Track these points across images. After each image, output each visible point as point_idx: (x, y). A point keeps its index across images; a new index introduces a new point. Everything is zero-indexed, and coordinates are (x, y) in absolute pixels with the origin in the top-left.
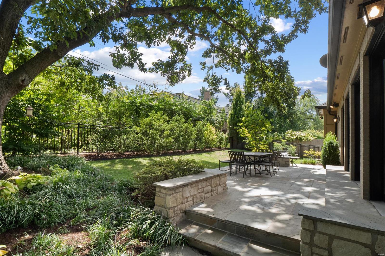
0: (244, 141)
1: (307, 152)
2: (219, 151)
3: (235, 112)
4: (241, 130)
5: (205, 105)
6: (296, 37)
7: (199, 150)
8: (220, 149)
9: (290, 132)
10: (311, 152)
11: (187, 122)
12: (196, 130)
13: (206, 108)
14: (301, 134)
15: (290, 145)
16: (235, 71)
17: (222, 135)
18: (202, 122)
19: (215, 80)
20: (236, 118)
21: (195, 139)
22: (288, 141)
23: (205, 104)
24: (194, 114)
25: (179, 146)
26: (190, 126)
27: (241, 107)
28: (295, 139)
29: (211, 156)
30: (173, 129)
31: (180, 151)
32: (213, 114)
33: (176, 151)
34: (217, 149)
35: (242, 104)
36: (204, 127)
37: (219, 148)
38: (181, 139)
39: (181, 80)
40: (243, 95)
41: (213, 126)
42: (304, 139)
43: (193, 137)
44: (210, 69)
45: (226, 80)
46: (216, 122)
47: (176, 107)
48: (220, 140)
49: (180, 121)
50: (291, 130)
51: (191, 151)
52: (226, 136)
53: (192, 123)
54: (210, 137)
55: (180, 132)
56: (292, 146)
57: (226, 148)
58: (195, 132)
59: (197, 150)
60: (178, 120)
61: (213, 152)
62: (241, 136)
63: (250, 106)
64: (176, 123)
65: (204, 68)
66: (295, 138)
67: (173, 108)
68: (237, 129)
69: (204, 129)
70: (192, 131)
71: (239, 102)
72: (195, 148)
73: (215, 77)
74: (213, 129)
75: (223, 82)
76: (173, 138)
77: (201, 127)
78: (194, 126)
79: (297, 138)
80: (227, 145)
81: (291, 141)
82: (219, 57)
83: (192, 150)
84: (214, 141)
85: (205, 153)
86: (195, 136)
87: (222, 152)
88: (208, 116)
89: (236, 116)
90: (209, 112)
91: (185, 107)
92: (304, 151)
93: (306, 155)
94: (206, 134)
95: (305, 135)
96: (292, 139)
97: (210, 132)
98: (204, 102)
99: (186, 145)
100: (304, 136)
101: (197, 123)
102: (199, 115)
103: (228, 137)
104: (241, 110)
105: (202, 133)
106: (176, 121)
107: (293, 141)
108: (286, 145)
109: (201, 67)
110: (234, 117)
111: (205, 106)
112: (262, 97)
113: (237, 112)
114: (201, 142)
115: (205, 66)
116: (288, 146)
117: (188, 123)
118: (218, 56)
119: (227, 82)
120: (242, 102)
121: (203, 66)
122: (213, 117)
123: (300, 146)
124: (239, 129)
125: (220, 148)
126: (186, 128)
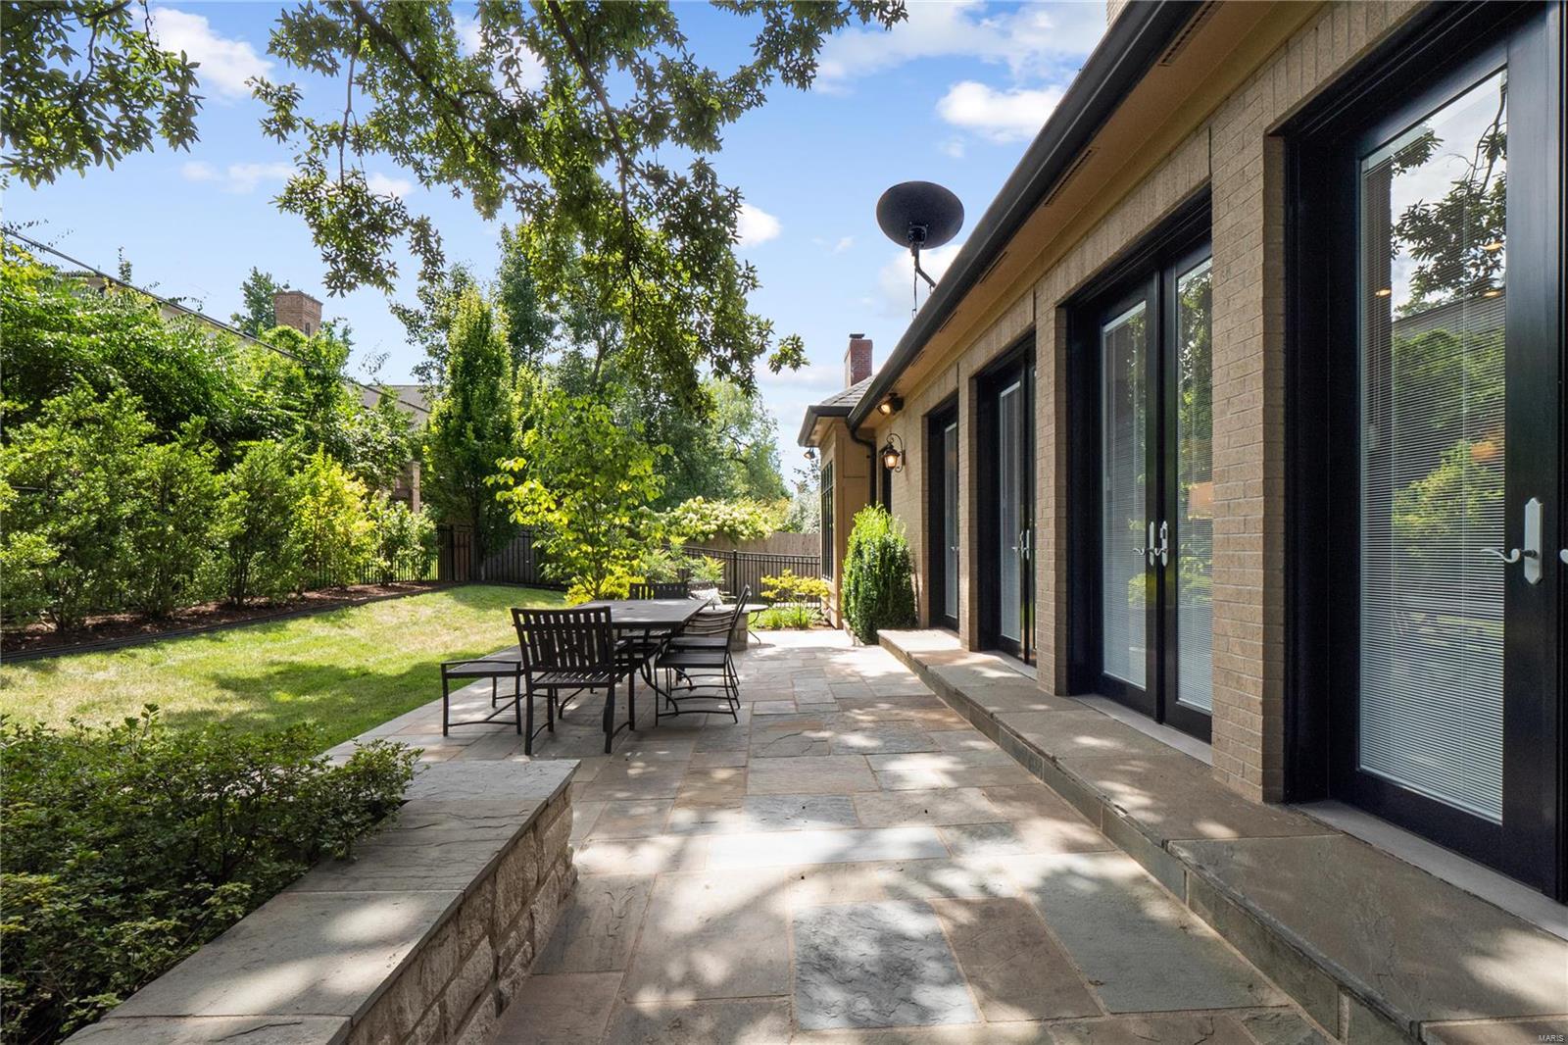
0: (537, 544)
1: (772, 581)
2: (389, 602)
3: (466, 405)
4: (521, 491)
5: (295, 358)
6: (759, 101)
7: (268, 606)
8: (393, 588)
9: (695, 506)
10: (786, 580)
11: (173, 439)
12: (236, 488)
13: (297, 371)
14: (735, 514)
15: (699, 557)
16: (468, 194)
17: (402, 520)
18: (279, 446)
19: (359, 214)
20: (470, 434)
21: (237, 540)
22: (692, 540)
23: (294, 348)
24: (216, 395)
25: (111, 590)
26: (195, 461)
27: (494, 388)
28: (714, 532)
29: (347, 631)
30: (52, 476)
31: (120, 617)
32: (339, 409)
33: (89, 621)
34: (374, 591)
35: (499, 375)
36: (291, 474)
37: (384, 586)
38: (125, 542)
39: (105, 145)
40: (500, 330)
41: (344, 468)
42: (746, 532)
43: (218, 532)
44: (328, 144)
45: (422, 228)
46: (360, 450)
47: (74, 339)
48: (391, 547)
49: (109, 428)
50: (700, 498)
51: (211, 614)
52: (419, 520)
53: (208, 445)
54: (332, 528)
55: (116, 496)
56: (709, 559)
57: (420, 582)
58: (234, 498)
59: (249, 607)
60: (96, 421)
61: (354, 611)
62: (521, 520)
63: (535, 384)
64: (75, 441)
65: (287, 123)
66: (714, 527)
67: (48, 338)
68: (497, 487)
69: (293, 482)
70: (209, 496)
71: (486, 361)
72: (238, 590)
73: (357, 198)
74: (353, 489)
75: (407, 233)
76: (55, 538)
77: (275, 472)
78: (224, 464)
79: (720, 528)
80: (426, 569)
81: (701, 539)
82: (381, 91)
83: (212, 607)
84: (358, 550)
85: (307, 616)
86: (238, 525)
87: (404, 604)
88: (309, 412)
89: (470, 425)
90: (317, 396)
91: (151, 350)
92: (763, 580)
93: (770, 594)
94: (306, 513)
95: (747, 517)
96: (703, 532)
97: (335, 500)
98: (281, 335)
99: (165, 581)
100: (744, 523)
101: (244, 450)
102: (254, 405)
103: (432, 525)
104: (493, 400)
105: (281, 509)
106: (78, 424)
107: (707, 539)
108: (686, 558)
109: (266, 110)
110: (460, 433)
111: (288, 361)
112: (576, 355)
113: (474, 407)
114: (277, 561)
115: (294, 112)
116: (694, 562)
117: (177, 445)
118: (373, 87)
119: (427, 243)
120: (498, 362)
121: (279, 107)
122: (343, 425)
123: (735, 559)
124: (507, 487)
125: (389, 585)
126: (167, 476)
